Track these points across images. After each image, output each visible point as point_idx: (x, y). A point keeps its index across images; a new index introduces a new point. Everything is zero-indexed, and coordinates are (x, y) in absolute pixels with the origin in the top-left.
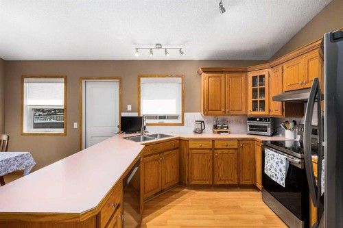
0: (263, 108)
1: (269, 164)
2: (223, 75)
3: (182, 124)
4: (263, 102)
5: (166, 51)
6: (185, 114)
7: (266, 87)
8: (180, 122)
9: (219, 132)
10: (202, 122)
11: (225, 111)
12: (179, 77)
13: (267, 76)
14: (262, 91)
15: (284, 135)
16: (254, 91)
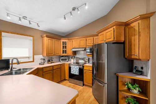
0: (66, 53)
1: (73, 70)
2: (53, 39)
3: (33, 61)
4: (66, 51)
5: (30, 22)
6: (35, 56)
7: (67, 46)
8: (32, 60)
9: (51, 63)
10: (44, 59)
11: (54, 54)
12: (32, 36)
13: (67, 42)
14: (66, 47)
15: (71, 61)
16: (63, 47)
